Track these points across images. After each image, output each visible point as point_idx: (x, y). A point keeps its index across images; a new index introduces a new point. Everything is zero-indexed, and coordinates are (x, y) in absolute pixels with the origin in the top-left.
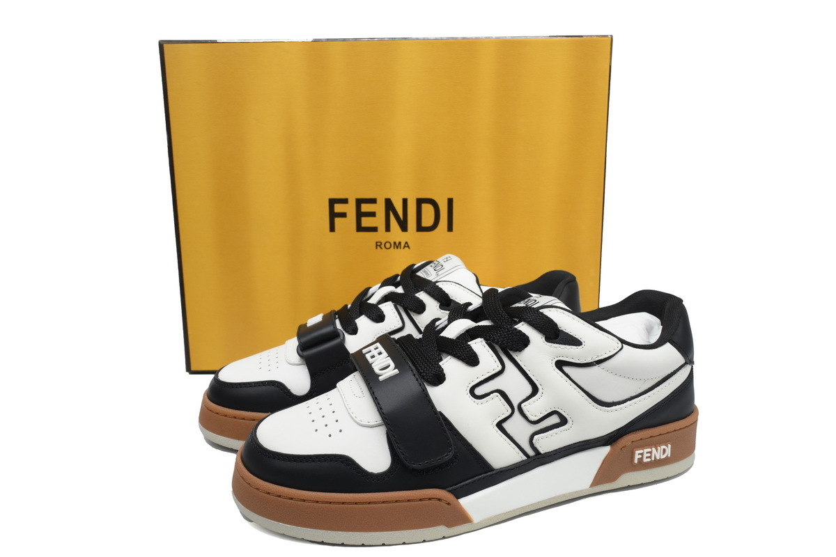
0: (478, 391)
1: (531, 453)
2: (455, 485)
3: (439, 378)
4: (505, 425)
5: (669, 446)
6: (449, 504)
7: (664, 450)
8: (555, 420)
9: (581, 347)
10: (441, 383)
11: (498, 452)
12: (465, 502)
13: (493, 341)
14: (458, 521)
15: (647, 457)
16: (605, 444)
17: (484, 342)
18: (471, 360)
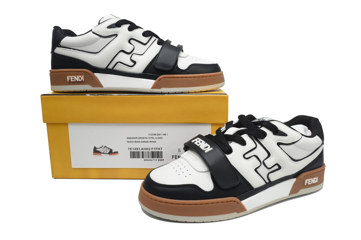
0: (246, 156)
1: (267, 181)
2: (240, 195)
3: (230, 151)
4: (257, 170)
5: (317, 178)
6: (238, 203)
7: (316, 179)
8: (276, 167)
9: (287, 137)
10: (231, 153)
11: (256, 181)
12: (243, 202)
13: (251, 135)
14: (241, 210)
15: (310, 183)
16: (294, 178)
17: (247, 136)
18: (243, 143)
